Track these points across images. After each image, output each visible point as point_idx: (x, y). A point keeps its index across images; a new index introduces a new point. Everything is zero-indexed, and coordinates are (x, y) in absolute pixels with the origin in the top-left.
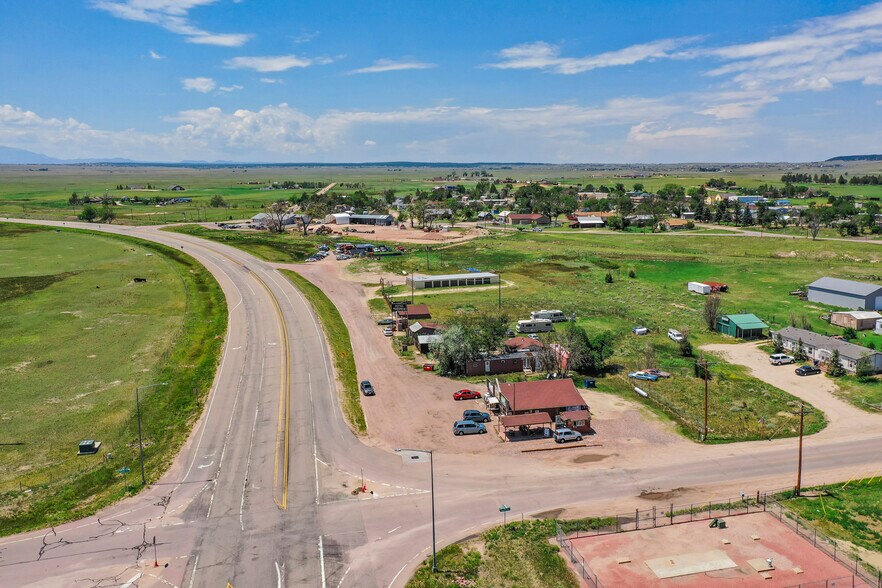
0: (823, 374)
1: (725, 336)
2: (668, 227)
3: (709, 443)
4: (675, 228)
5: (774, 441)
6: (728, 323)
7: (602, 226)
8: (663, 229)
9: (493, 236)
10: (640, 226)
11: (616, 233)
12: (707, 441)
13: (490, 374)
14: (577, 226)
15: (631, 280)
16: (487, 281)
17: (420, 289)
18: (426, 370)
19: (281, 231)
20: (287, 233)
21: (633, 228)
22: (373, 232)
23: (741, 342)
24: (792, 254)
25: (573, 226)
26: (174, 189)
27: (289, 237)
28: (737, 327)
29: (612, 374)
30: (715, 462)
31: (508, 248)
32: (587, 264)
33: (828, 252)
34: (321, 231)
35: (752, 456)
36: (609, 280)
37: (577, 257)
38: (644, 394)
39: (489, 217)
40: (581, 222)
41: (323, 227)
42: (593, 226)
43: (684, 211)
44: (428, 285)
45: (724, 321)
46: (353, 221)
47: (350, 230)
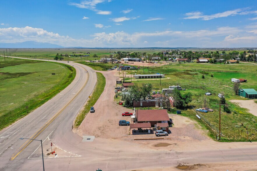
1: (241, 97)
2: (230, 63)
3: (221, 141)
4: (232, 63)
5: (253, 143)
6: (243, 92)
7: (207, 62)
8: (228, 63)
9: (170, 65)
10: (220, 62)
11: (211, 64)
12: (220, 140)
13: (142, 107)
14: (199, 62)
15: (211, 78)
16: (161, 77)
17: (137, 79)
18: (120, 104)
19: (106, 63)
20: (108, 63)
21: (218, 63)
22: (133, 63)
23: (248, 99)
26: (87, 53)
28: (246, 94)
29: (190, 109)
30: (221, 151)
31: (173, 68)
32: (198, 73)
35: (240, 150)
36: (203, 77)
37: (195, 71)
38: (199, 118)
39: (172, 60)
42: (204, 62)
43: (237, 58)
44: (140, 77)
45: (241, 91)
46: (129, 60)
47: (126, 62)
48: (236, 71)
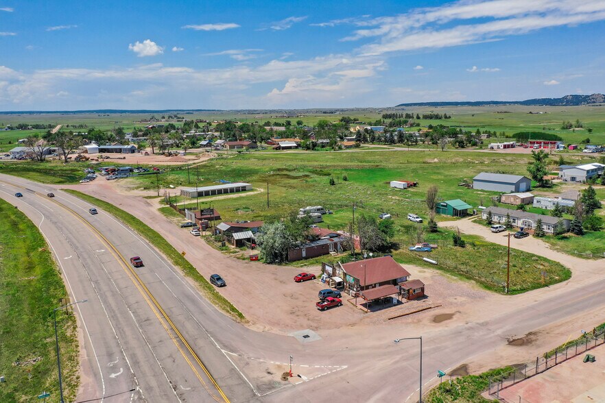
0: (531, 236)
1: (444, 215)
2: (343, 147)
3: (512, 294)
4: (348, 147)
5: (552, 287)
6: (446, 206)
7: (297, 147)
8: (340, 148)
9: (220, 157)
10: (323, 147)
11: (307, 152)
12: (511, 292)
13: (306, 258)
14: (279, 148)
16: (244, 189)
17: (193, 198)
18: (252, 260)
19: (42, 160)
20: (47, 161)
21: (319, 148)
22: (124, 158)
23: (459, 219)
24: (436, 160)
25: (276, 149)
27: (51, 165)
28: (454, 209)
29: (396, 250)
30: (532, 308)
31: (239, 165)
32: (307, 173)
33: (457, 158)
34: (79, 159)
35: (550, 300)
36: (332, 183)
37: (304, 168)
38: (434, 262)
39: (209, 145)
40: (282, 145)
41: (80, 156)
42: (290, 148)
43: (346, 136)
44: (200, 195)
45: (442, 206)
46: (101, 151)
47: (103, 157)
48: (377, 166)
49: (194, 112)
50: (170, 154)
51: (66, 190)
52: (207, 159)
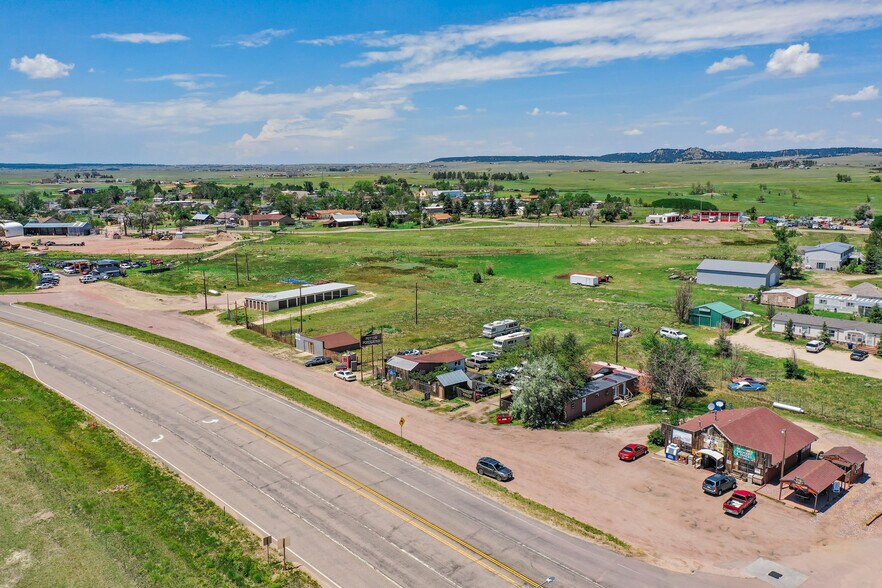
0: (871, 357)
2: (434, 222)
4: (441, 222)
6: (709, 313)
7: (359, 223)
8: (431, 224)
10: (401, 222)
11: (381, 230)
13: (587, 414)
15: (490, 277)
16: (344, 294)
17: (273, 311)
18: (501, 423)
21: (398, 224)
22: (83, 244)
24: (593, 240)
25: (331, 225)
36: (478, 280)
38: (798, 409)
40: (338, 220)
42: (350, 224)
44: (282, 305)
45: (702, 312)
46: (31, 232)
47: (43, 242)
48: (518, 251)
49: (121, 168)
50: (160, 237)
51: (26, 304)
52: (229, 243)
